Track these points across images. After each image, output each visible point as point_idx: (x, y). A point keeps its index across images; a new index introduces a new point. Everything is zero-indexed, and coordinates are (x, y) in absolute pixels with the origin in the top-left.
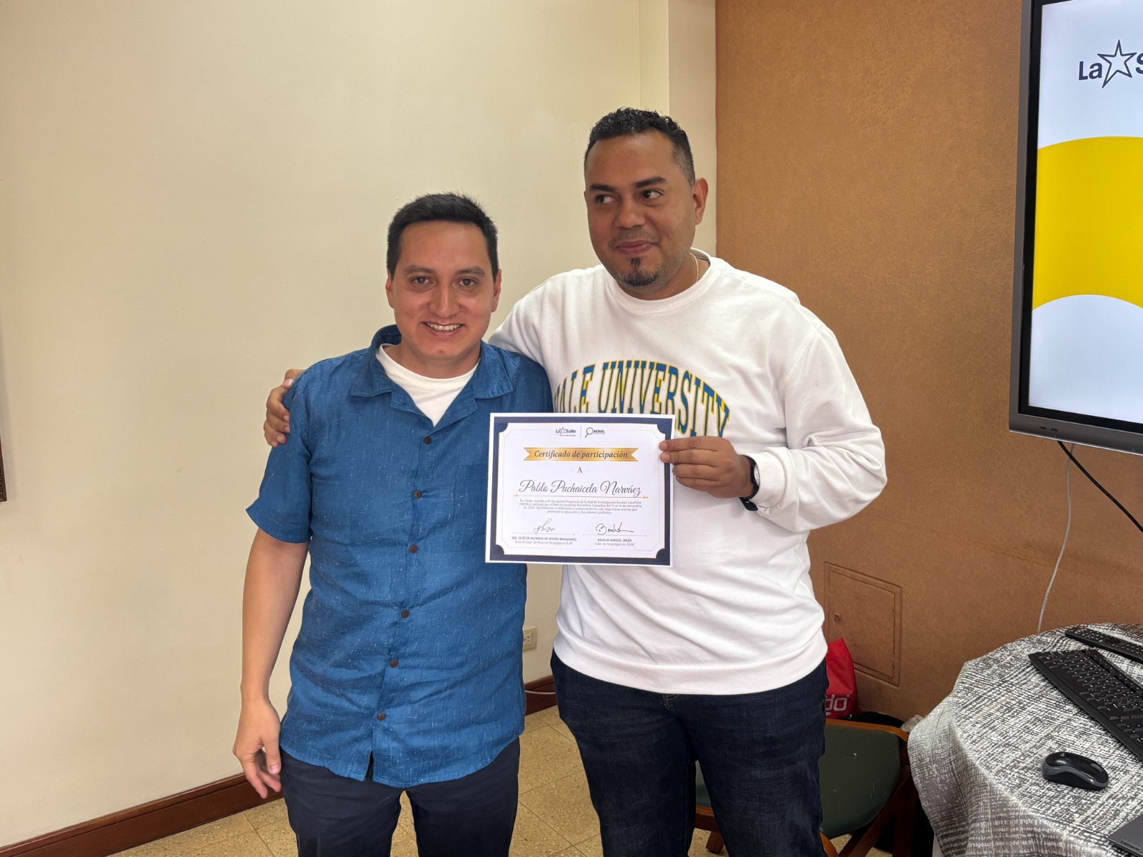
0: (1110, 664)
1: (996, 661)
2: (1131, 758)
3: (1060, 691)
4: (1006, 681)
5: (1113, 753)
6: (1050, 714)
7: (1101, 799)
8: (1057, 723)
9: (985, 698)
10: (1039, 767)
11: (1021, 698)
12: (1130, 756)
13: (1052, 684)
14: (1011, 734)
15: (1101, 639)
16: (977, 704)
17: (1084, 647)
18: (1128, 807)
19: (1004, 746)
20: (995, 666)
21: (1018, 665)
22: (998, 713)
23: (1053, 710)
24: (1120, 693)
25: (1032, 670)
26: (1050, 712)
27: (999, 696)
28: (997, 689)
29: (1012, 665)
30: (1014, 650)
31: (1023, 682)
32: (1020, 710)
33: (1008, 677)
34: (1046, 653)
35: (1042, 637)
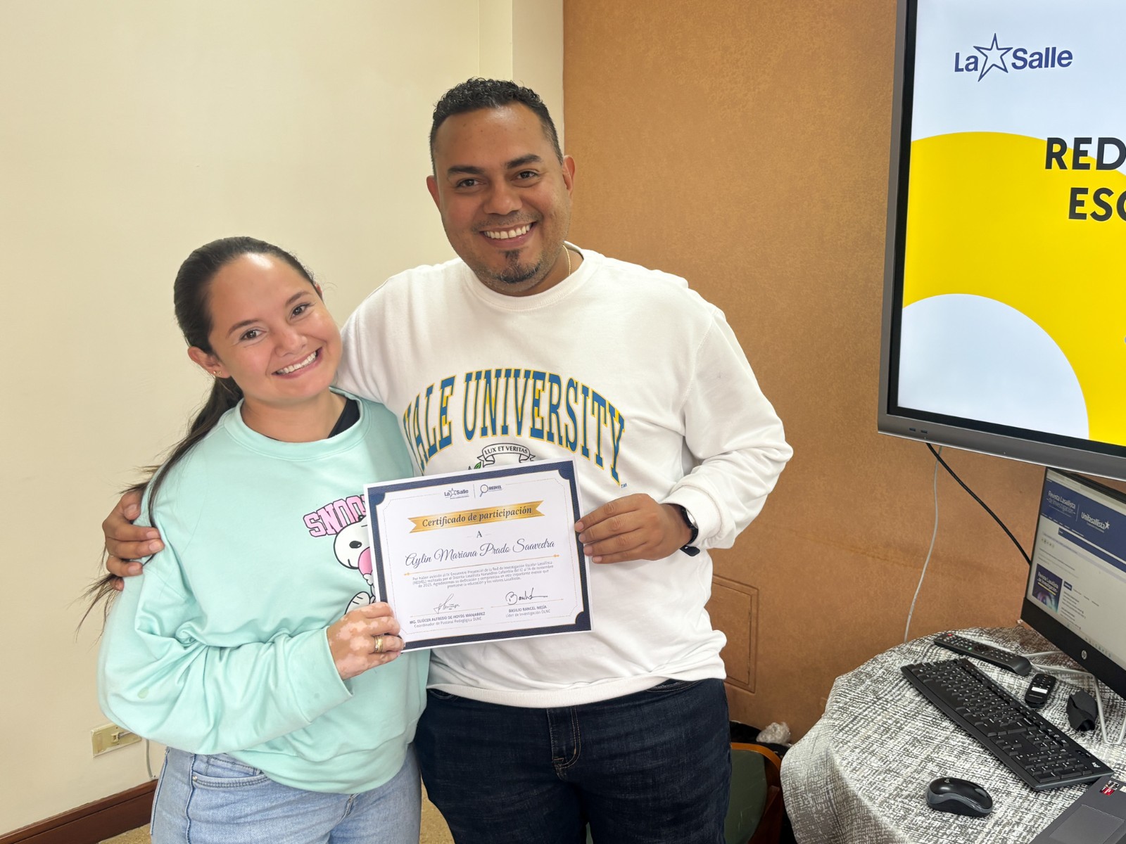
0: (982, 675)
1: (869, 675)
2: (1012, 777)
3: (935, 706)
4: (880, 699)
5: (994, 773)
6: (928, 732)
7: (987, 826)
8: (936, 742)
9: (862, 718)
10: (922, 794)
11: (897, 717)
12: (1010, 776)
13: (927, 699)
14: (891, 758)
15: (970, 646)
16: (854, 725)
17: (955, 656)
18: (1014, 834)
19: (885, 772)
20: (868, 682)
21: (891, 679)
22: (876, 735)
23: (930, 728)
24: (995, 706)
25: (905, 684)
26: (927, 730)
27: (874, 716)
28: (872, 707)
29: (885, 680)
30: (885, 662)
31: (897, 698)
32: (898, 730)
33: (882, 694)
34: (918, 664)
35: (912, 647)
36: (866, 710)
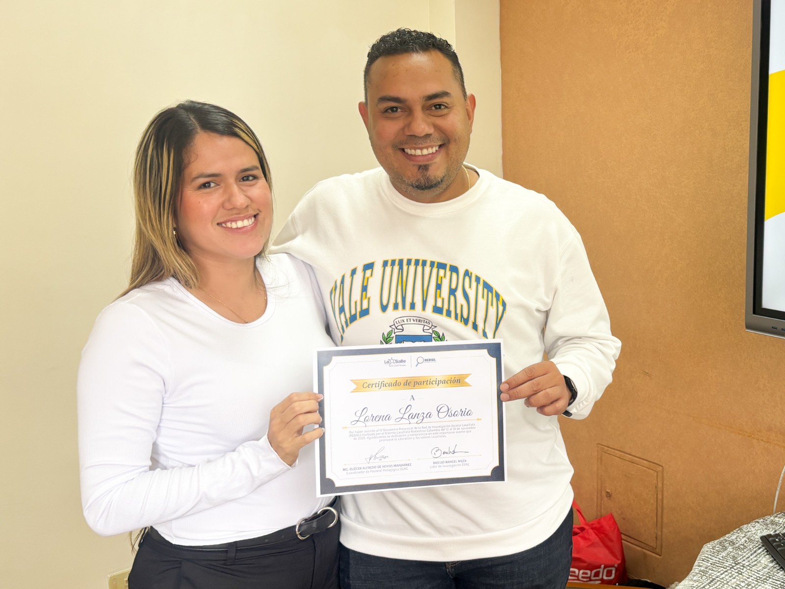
1: (732, 543)
4: (739, 563)
9: (718, 581)
11: (750, 580)
13: (780, 565)
20: (730, 549)
21: (751, 546)
27: (730, 579)
28: (730, 571)
29: (745, 547)
30: (749, 531)
31: (754, 563)
33: (740, 559)
34: (776, 534)
35: (775, 519)
36: (724, 573)
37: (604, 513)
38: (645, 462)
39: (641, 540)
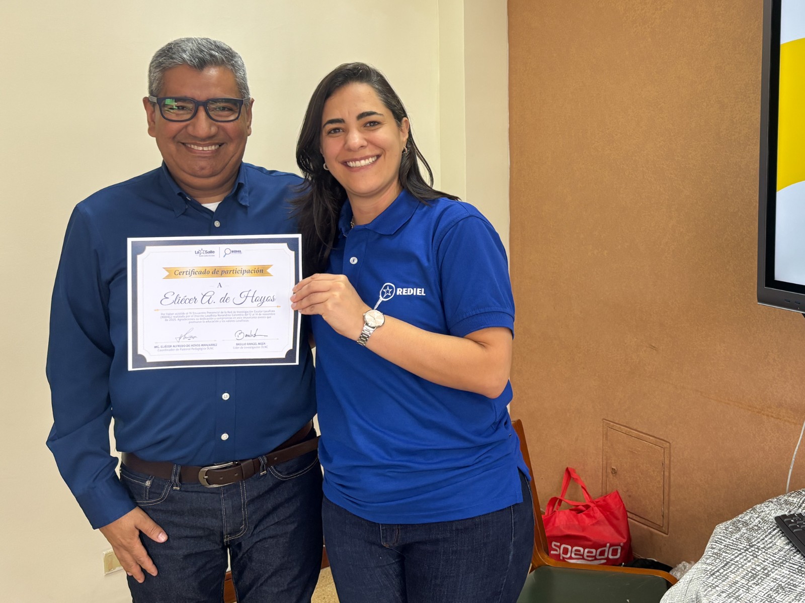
1: (746, 524)
3: (802, 555)
4: (752, 546)
6: (792, 580)
8: (799, 590)
9: (733, 564)
11: (765, 564)
13: (796, 548)
16: (725, 570)
20: (744, 530)
21: (765, 527)
22: (743, 581)
23: (795, 575)
25: (778, 532)
26: (792, 578)
27: (745, 562)
28: (744, 554)
29: (759, 528)
30: (762, 512)
31: (769, 546)
32: (765, 576)
33: (755, 541)
34: (791, 515)
35: (789, 498)
36: (738, 556)
37: (609, 490)
38: (651, 438)
39: (648, 519)
